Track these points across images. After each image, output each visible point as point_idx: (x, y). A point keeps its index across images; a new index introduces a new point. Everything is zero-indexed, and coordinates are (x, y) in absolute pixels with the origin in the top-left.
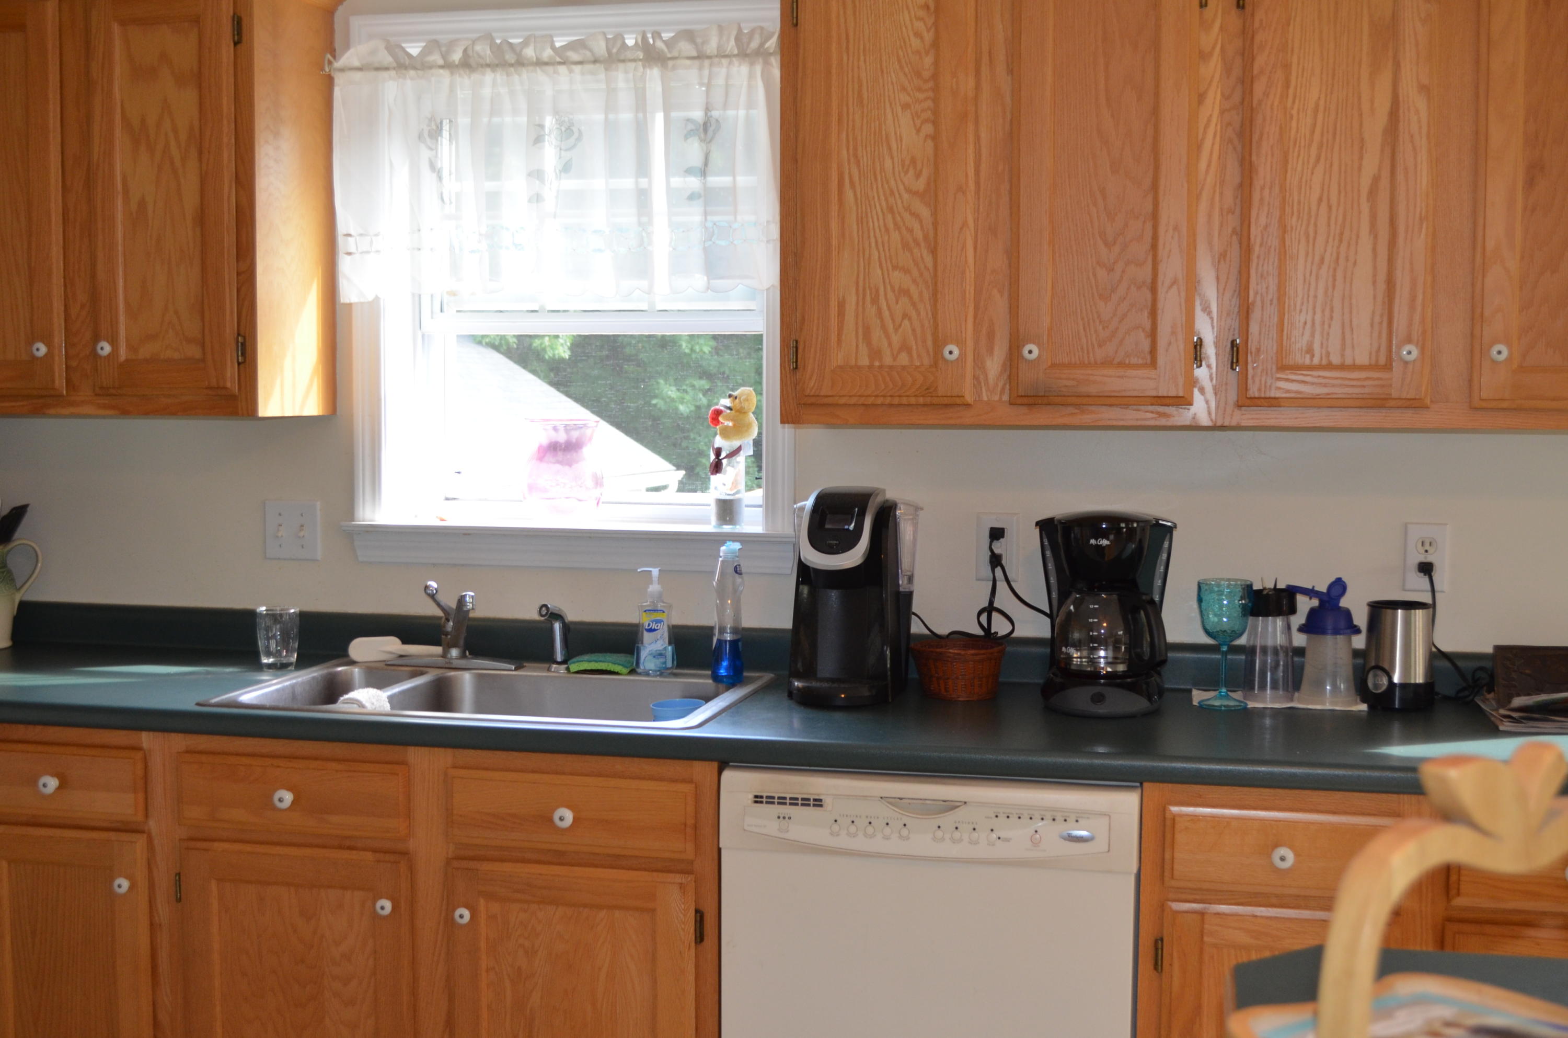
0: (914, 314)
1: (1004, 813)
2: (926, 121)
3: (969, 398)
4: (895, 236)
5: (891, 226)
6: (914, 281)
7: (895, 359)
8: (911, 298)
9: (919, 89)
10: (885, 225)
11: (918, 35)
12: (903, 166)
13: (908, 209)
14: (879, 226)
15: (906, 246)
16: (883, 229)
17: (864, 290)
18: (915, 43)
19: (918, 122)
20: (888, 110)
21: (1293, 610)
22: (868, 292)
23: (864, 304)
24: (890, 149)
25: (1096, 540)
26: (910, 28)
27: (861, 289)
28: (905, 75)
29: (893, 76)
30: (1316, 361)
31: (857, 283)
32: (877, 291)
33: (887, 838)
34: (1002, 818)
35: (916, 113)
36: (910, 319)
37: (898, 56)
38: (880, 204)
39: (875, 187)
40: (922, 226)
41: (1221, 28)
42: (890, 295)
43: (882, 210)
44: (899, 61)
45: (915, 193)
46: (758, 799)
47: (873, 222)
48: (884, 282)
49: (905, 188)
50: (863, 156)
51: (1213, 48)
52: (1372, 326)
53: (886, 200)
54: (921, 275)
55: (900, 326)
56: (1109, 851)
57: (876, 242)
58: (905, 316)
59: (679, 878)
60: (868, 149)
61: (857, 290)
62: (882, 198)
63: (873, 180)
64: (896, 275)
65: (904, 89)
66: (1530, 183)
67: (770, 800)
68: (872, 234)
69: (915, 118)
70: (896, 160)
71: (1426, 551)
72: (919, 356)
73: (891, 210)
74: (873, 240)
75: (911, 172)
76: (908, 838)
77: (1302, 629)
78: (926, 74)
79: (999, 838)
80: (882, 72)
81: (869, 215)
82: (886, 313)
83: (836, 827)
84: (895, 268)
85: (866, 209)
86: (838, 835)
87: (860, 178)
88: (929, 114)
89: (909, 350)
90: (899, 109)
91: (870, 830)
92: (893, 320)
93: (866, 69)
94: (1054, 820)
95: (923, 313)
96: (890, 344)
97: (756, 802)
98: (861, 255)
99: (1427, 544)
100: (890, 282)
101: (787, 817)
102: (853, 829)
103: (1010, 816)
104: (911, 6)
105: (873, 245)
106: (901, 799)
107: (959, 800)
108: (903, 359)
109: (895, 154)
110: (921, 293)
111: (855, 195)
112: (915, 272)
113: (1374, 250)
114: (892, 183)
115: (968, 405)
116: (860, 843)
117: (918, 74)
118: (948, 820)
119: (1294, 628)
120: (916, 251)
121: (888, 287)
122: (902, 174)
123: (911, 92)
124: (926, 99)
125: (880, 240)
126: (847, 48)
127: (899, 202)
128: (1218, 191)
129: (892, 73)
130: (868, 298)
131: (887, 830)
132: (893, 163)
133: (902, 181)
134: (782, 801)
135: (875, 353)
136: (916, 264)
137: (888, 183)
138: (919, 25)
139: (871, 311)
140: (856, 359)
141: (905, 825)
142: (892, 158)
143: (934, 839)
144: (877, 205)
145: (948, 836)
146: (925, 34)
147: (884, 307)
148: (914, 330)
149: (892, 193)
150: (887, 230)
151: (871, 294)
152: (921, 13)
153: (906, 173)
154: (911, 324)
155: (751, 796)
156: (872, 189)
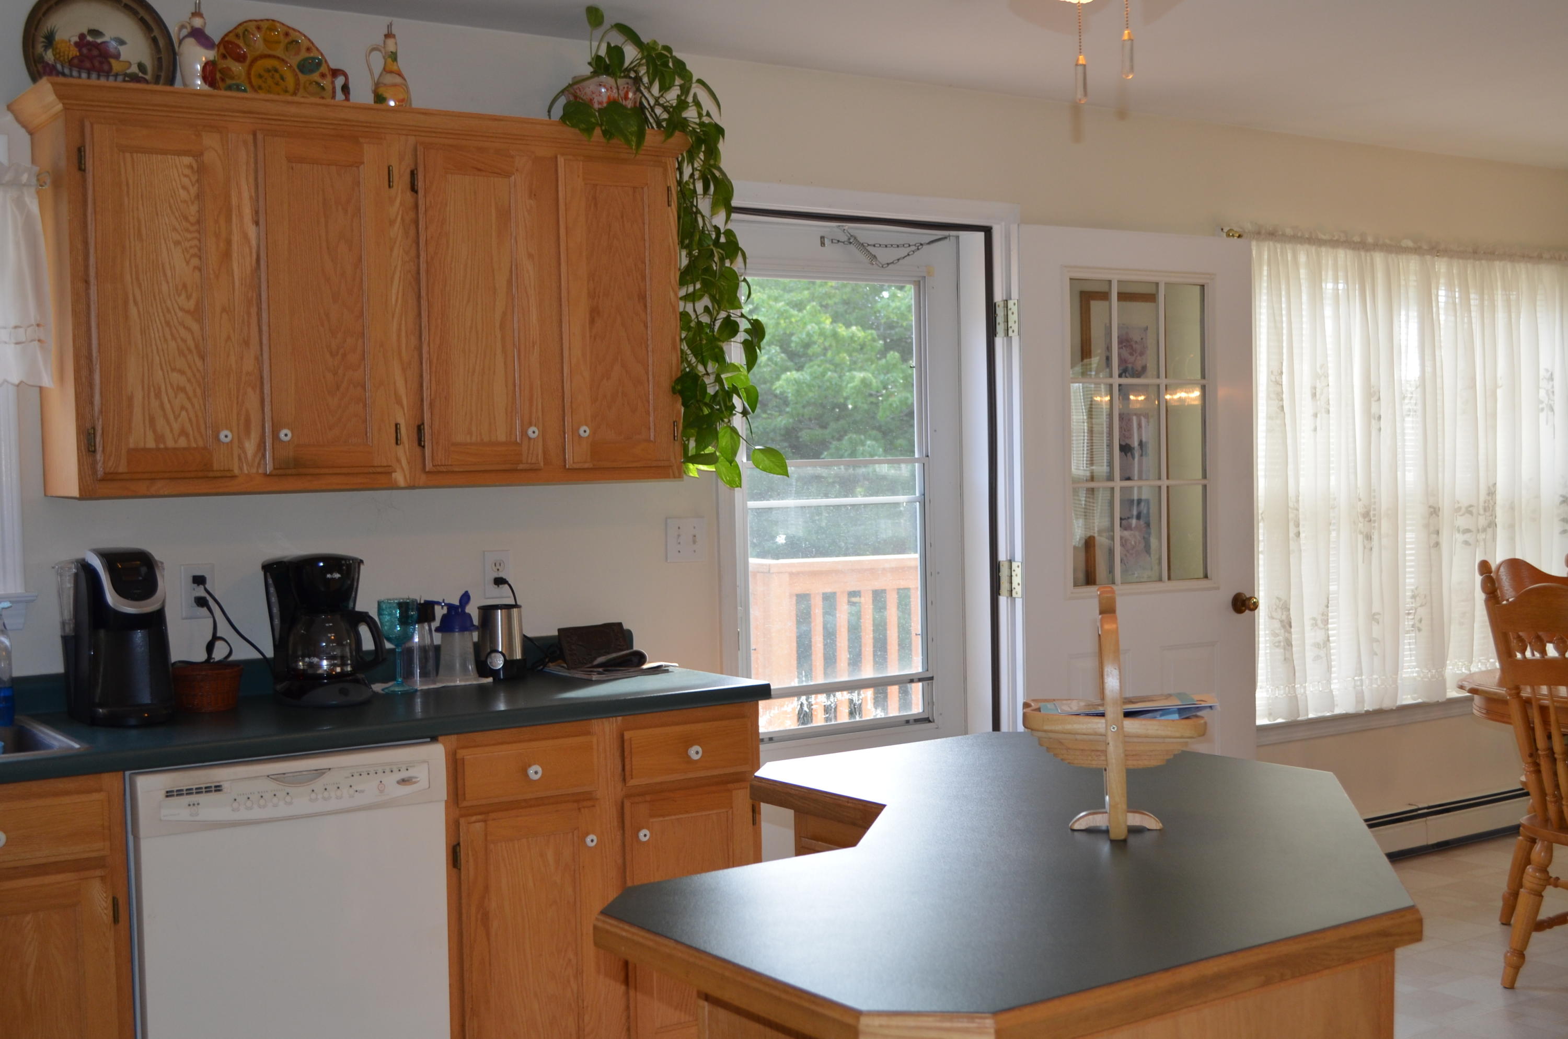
0: (189, 406)
1: (357, 772)
2: (194, 255)
3: (236, 471)
4: (173, 344)
5: (169, 337)
6: (189, 380)
7: (176, 442)
8: (186, 393)
9: (187, 230)
10: (164, 336)
11: (184, 188)
12: (177, 290)
13: (182, 324)
14: (159, 337)
15: (181, 353)
16: (162, 340)
17: (149, 389)
18: (183, 193)
19: (188, 256)
20: (163, 246)
21: (433, 618)
22: (152, 389)
23: (149, 398)
24: (165, 275)
25: (332, 574)
26: (178, 182)
27: (146, 386)
28: (176, 218)
29: (167, 220)
30: (474, 439)
31: (143, 382)
32: (160, 388)
33: (275, 806)
34: (357, 776)
35: (186, 249)
36: (187, 411)
37: (169, 203)
38: (159, 320)
39: (154, 306)
40: (194, 339)
41: (401, 203)
42: (170, 391)
43: (161, 323)
44: (171, 207)
45: (188, 312)
46: (169, 794)
47: (154, 333)
48: (165, 381)
49: (179, 308)
50: (144, 280)
51: (396, 217)
52: (506, 414)
53: (164, 315)
54: (194, 376)
55: (179, 415)
56: (429, 787)
57: (157, 349)
58: (183, 408)
59: (98, 872)
60: (148, 275)
61: (143, 387)
62: (161, 314)
63: (153, 299)
64: (175, 377)
65: (175, 229)
66: (592, 321)
67: (180, 793)
68: (154, 342)
69: (185, 254)
70: (171, 285)
71: (498, 570)
72: (195, 439)
73: (168, 324)
74: (154, 348)
75: (183, 296)
76: (291, 803)
77: (437, 630)
78: (192, 219)
79: (357, 791)
80: (157, 214)
81: (151, 328)
82: (167, 406)
83: (235, 805)
84: (173, 370)
85: (148, 323)
86: (239, 811)
87: (142, 299)
88: (195, 250)
89: (187, 436)
90: (172, 246)
91: (262, 802)
92: (174, 412)
93: (144, 211)
94: (392, 771)
95: (197, 406)
96: (171, 430)
97: (167, 796)
98: (145, 359)
99: (497, 565)
100: (170, 382)
101: (196, 803)
102: (249, 803)
103: (362, 773)
104: (179, 166)
105: (155, 352)
106: (284, 774)
107: (325, 767)
108: (182, 443)
109: (170, 280)
110: (194, 391)
111: (139, 311)
112: (189, 374)
113: (505, 363)
114: (169, 303)
115: (234, 477)
116: (257, 813)
117: (186, 219)
118: (318, 784)
119: (433, 629)
120: (189, 357)
121: (169, 386)
122: (177, 297)
123: (181, 233)
124: (193, 238)
125: (160, 348)
126: (128, 192)
127: (175, 318)
128: (404, 318)
129: (166, 217)
130: (152, 394)
131: (275, 800)
132: (169, 287)
133: (176, 302)
134: (189, 792)
135: (159, 438)
136: (190, 367)
137: (165, 303)
138: (186, 181)
139: (155, 403)
140: (145, 443)
141: (288, 794)
142: (168, 282)
143: (311, 800)
144: (157, 319)
145: (320, 796)
146: (191, 188)
147: (165, 400)
148: (190, 420)
149: (168, 310)
150: (166, 340)
151: (155, 390)
152: (187, 171)
153: (179, 295)
154: (188, 415)
155: (163, 793)
156: (152, 306)
